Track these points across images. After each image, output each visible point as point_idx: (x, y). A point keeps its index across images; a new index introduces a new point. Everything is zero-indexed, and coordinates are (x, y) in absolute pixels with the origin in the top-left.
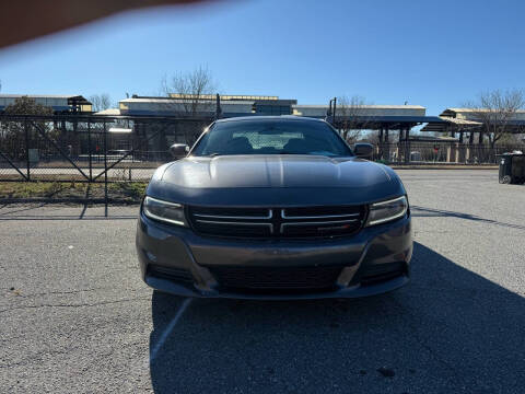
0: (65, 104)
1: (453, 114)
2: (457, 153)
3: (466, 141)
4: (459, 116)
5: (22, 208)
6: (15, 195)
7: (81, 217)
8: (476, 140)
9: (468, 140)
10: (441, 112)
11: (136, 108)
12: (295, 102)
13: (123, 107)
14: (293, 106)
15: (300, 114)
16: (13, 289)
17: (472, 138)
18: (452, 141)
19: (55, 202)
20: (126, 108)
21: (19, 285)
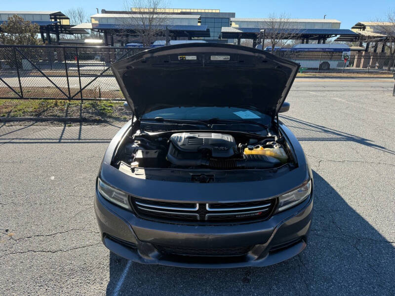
0: (48, 19)
1: (363, 27)
2: (363, 60)
3: (371, 50)
4: (368, 28)
5: (18, 127)
6: (12, 114)
7: (60, 141)
8: (379, 50)
9: (372, 50)
10: (354, 25)
11: (105, 22)
12: (233, 15)
13: (94, 21)
14: (232, 19)
15: (237, 26)
16: (7, 231)
17: (376, 47)
18: (359, 51)
19: (42, 120)
20: (97, 22)
21: (12, 225)
